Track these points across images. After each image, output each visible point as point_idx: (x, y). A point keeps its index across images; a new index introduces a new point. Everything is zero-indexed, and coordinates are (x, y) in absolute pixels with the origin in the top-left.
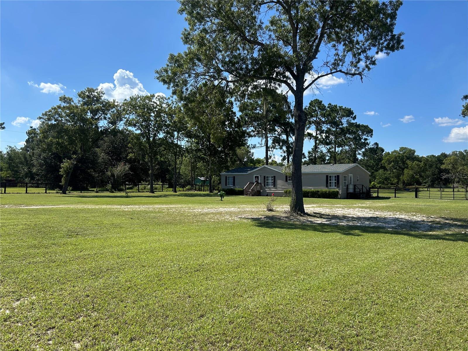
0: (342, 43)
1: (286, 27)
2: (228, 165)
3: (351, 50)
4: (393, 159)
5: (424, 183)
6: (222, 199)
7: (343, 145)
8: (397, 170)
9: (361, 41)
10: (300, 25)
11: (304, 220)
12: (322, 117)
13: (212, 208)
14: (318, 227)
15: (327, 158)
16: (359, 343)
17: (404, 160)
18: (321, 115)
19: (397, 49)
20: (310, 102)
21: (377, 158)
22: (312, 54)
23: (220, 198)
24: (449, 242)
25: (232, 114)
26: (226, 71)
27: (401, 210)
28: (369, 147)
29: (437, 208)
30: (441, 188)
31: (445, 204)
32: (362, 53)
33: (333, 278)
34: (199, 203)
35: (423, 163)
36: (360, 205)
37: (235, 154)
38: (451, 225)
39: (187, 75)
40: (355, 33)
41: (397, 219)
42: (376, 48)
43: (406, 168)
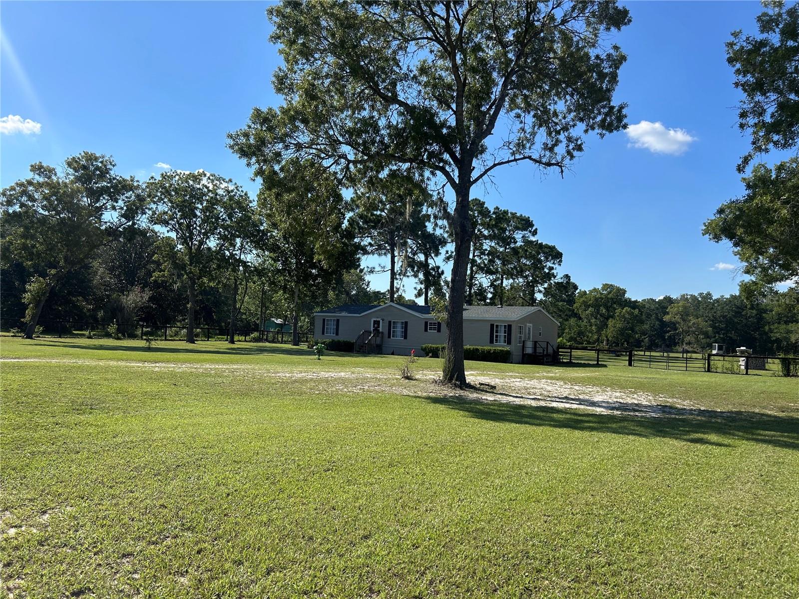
0: (532, 113)
3: (544, 124)
7: (515, 275)
8: (598, 320)
9: (561, 113)
12: (483, 228)
13: (307, 372)
15: (490, 295)
17: (609, 304)
18: (482, 225)
22: (485, 128)
26: (347, 143)
29: (665, 382)
30: (664, 351)
32: (562, 132)
34: (282, 364)
35: (637, 309)
36: (545, 374)
37: (340, 281)
40: (552, 98)
42: (585, 124)
43: (612, 317)
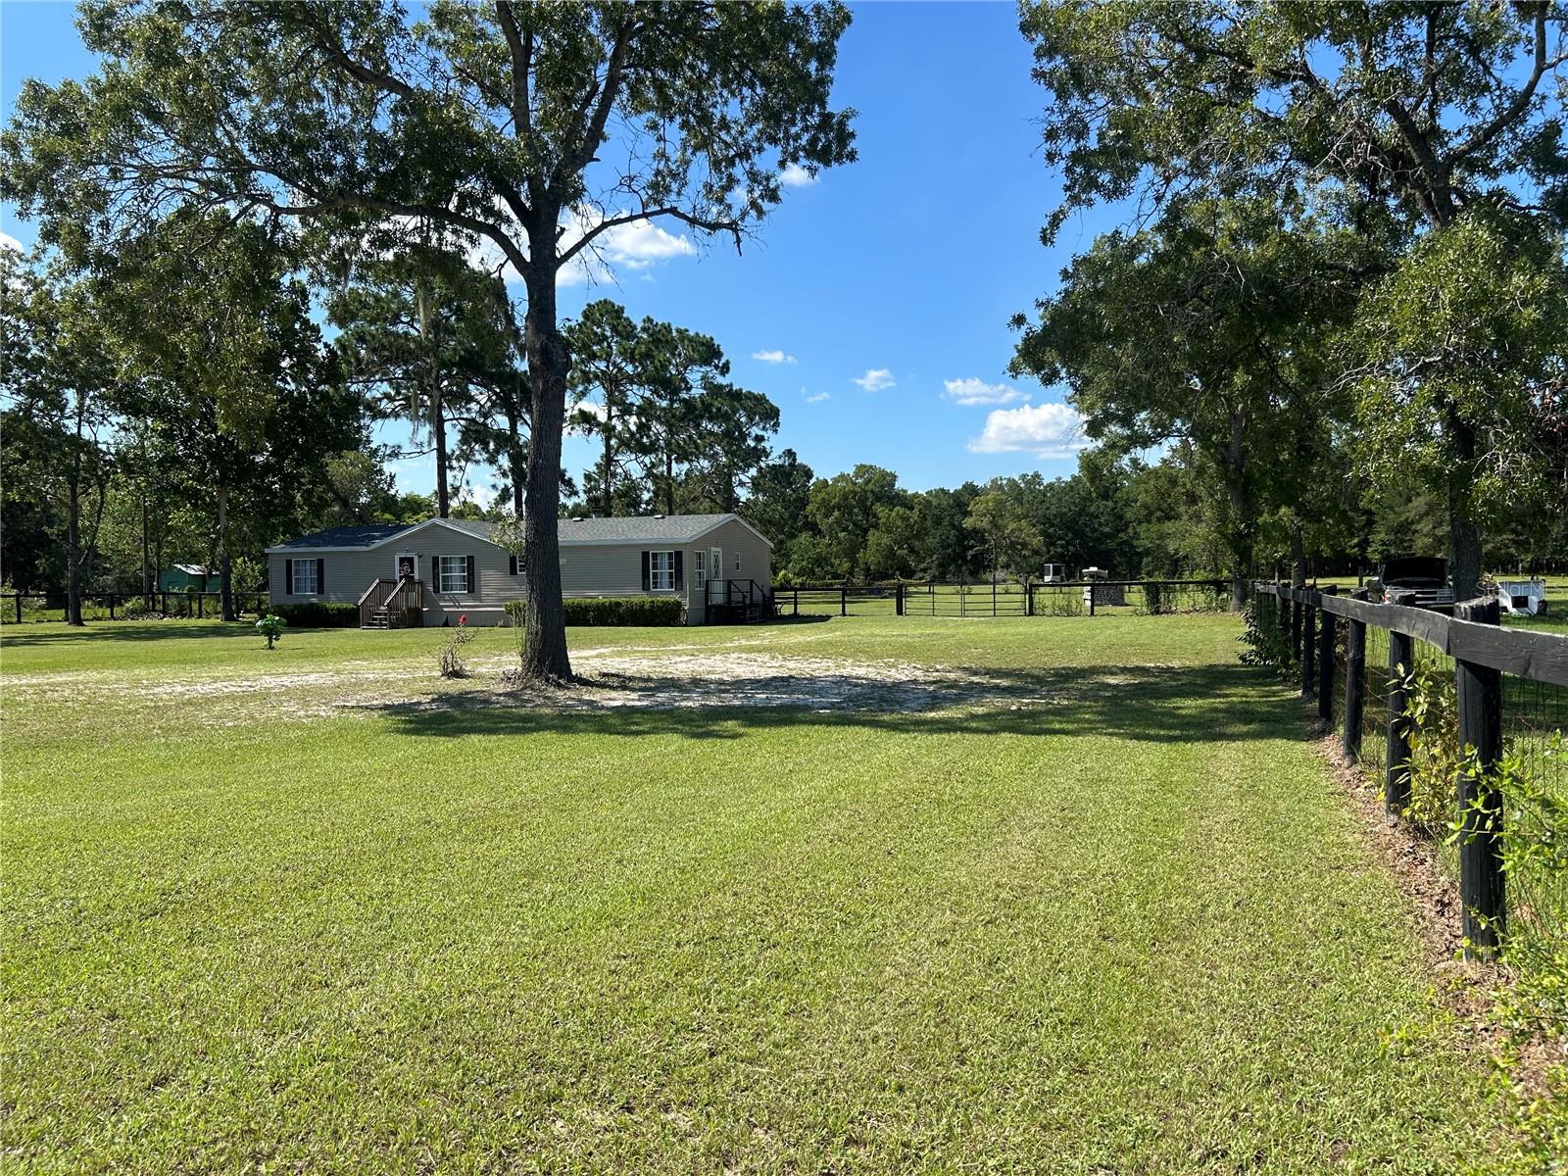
0: (678, 119)
1: (491, 40)
2: (296, 519)
3: (704, 144)
4: (837, 500)
5: (921, 570)
6: (274, 643)
7: (692, 454)
8: (849, 532)
9: (735, 122)
10: (539, 39)
11: (570, 698)
12: (624, 360)
13: (230, 678)
14: (612, 721)
15: (646, 496)
16: (714, 1076)
17: (869, 503)
18: (621, 354)
19: (839, 158)
20: (585, 307)
21: (794, 496)
22: (582, 144)
23: (264, 640)
24: (977, 737)
25: (305, 330)
26: (267, 169)
27: (857, 651)
28: (771, 463)
29: (952, 641)
30: (962, 584)
31: (971, 629)
32: (737, 160)
33: (649, 880)
34: (179, 662)
35: (916, 511)
36: (744, 642)
37: (321, 476)
38: (984, 690)
39: (103, 170)
40: (717, 92)
41: (845, 680)
42: (779, 148)
43: (874, 527)
